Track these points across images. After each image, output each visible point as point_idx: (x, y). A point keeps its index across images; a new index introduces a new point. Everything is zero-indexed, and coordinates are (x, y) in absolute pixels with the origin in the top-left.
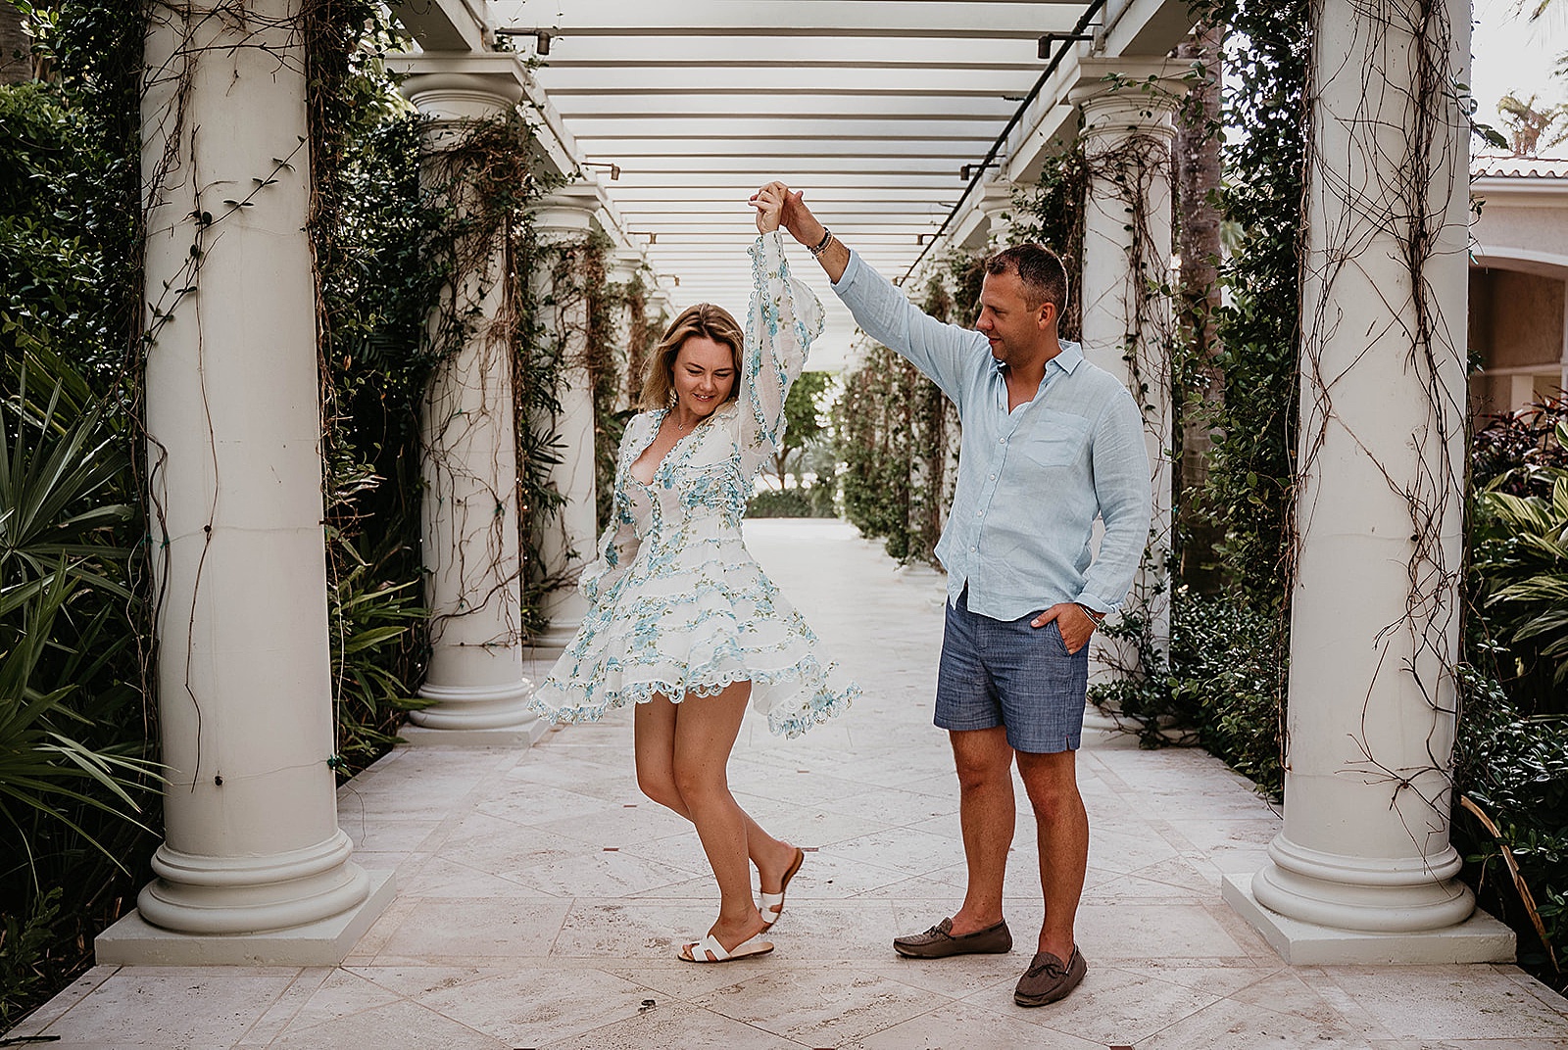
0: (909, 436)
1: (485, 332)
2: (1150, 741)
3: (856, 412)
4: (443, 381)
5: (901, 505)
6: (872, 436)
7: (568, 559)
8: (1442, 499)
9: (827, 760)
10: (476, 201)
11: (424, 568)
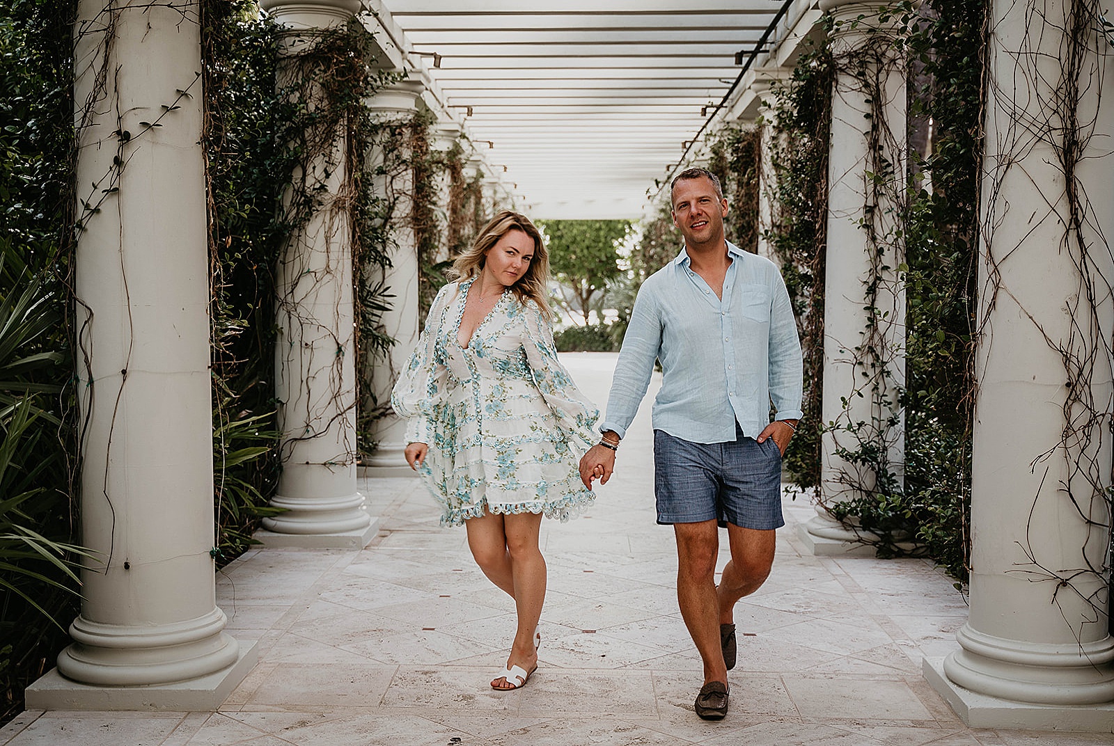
1: (330, 205)
2: (886, 551)
3: (652, 257)
4: (295, 245)
8: (1092, 353)
9: (609, 563)
10: (323, 97)
11: (277, 399)
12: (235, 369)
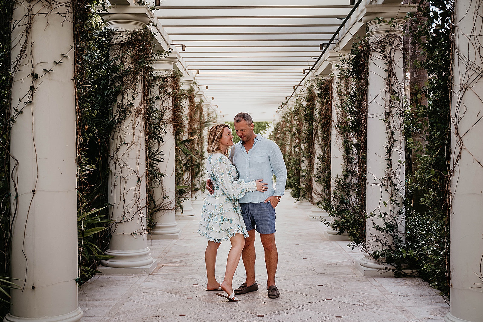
0: (300, 149)
1: (135, 113)
2: (398, 275)
3: (278, 138)
4: (118, 131)
5: (297, 177)
6: (285, 148)
7: (164, 199)
10: (131, 62)
11: (109, 203)
12: (89, 189)
